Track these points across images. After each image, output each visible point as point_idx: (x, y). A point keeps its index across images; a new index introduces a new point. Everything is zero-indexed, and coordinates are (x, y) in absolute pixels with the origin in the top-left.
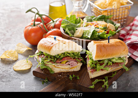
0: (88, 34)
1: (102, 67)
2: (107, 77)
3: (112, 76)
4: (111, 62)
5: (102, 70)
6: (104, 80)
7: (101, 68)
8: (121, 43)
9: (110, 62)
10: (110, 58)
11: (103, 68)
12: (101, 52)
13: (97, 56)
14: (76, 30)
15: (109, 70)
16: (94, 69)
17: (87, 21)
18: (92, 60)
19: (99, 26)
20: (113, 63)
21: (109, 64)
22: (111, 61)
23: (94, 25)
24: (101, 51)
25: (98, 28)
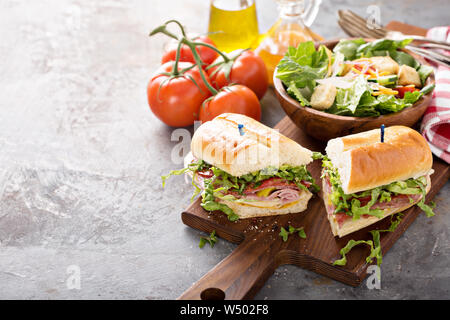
0: (349, 99)
1: (366, 209)
2: (378, 232)
3: (391, 230)
4: (389, 194)
5: (366, 216)
6: (370, 243)
7: (362, 213)
8: (415, 139)
9: (385, 193)
10: (386, 183)
11: (368, 212)
12: (363, 172)
13: (353, 184)
14: (317, 84)
15: (383, 214)
16: (345, 214)
17: (345, 60)
18: (341, 191)
19: (376, 73)
20: (393, 195)
21: (383, 199)
22: (387, 191)
23: (364, 71)
24: (363, 168)
25: (375, 81)
